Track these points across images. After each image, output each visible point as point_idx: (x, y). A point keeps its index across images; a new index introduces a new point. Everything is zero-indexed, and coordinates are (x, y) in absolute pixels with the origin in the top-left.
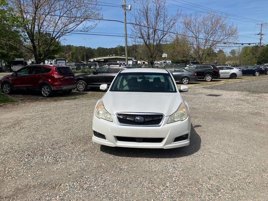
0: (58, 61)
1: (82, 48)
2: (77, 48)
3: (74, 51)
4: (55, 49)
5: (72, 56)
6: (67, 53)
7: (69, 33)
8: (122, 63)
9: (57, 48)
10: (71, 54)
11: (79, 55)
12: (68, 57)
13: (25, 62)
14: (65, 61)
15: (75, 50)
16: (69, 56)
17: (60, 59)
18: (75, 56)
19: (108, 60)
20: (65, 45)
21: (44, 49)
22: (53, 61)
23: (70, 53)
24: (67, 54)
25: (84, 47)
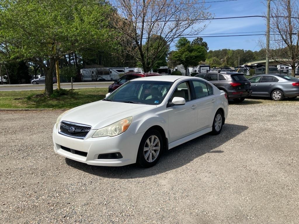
0: (201, 68)
1: (239, 52)
2: (233, 51)
3: (230, 56)
4: (198, 55)
5: (227, 62)
6: (222, 58)
7: (177, 37)
8: (285, 67)
9: (200, 54)
10: (227, 58)
11: (235, 60)
12: (223, 63)
13: (169, 70)
14: (209, 67)
15: (232, 54)
16: (224, 61)
17: (204, 65)
18: (231, 61)
19: (262, 64)
20: (220, 50)
21: (186, 55)
22: (198, 68)
23: (225, 59)
24: (221, 60)
25: (242, 51)
